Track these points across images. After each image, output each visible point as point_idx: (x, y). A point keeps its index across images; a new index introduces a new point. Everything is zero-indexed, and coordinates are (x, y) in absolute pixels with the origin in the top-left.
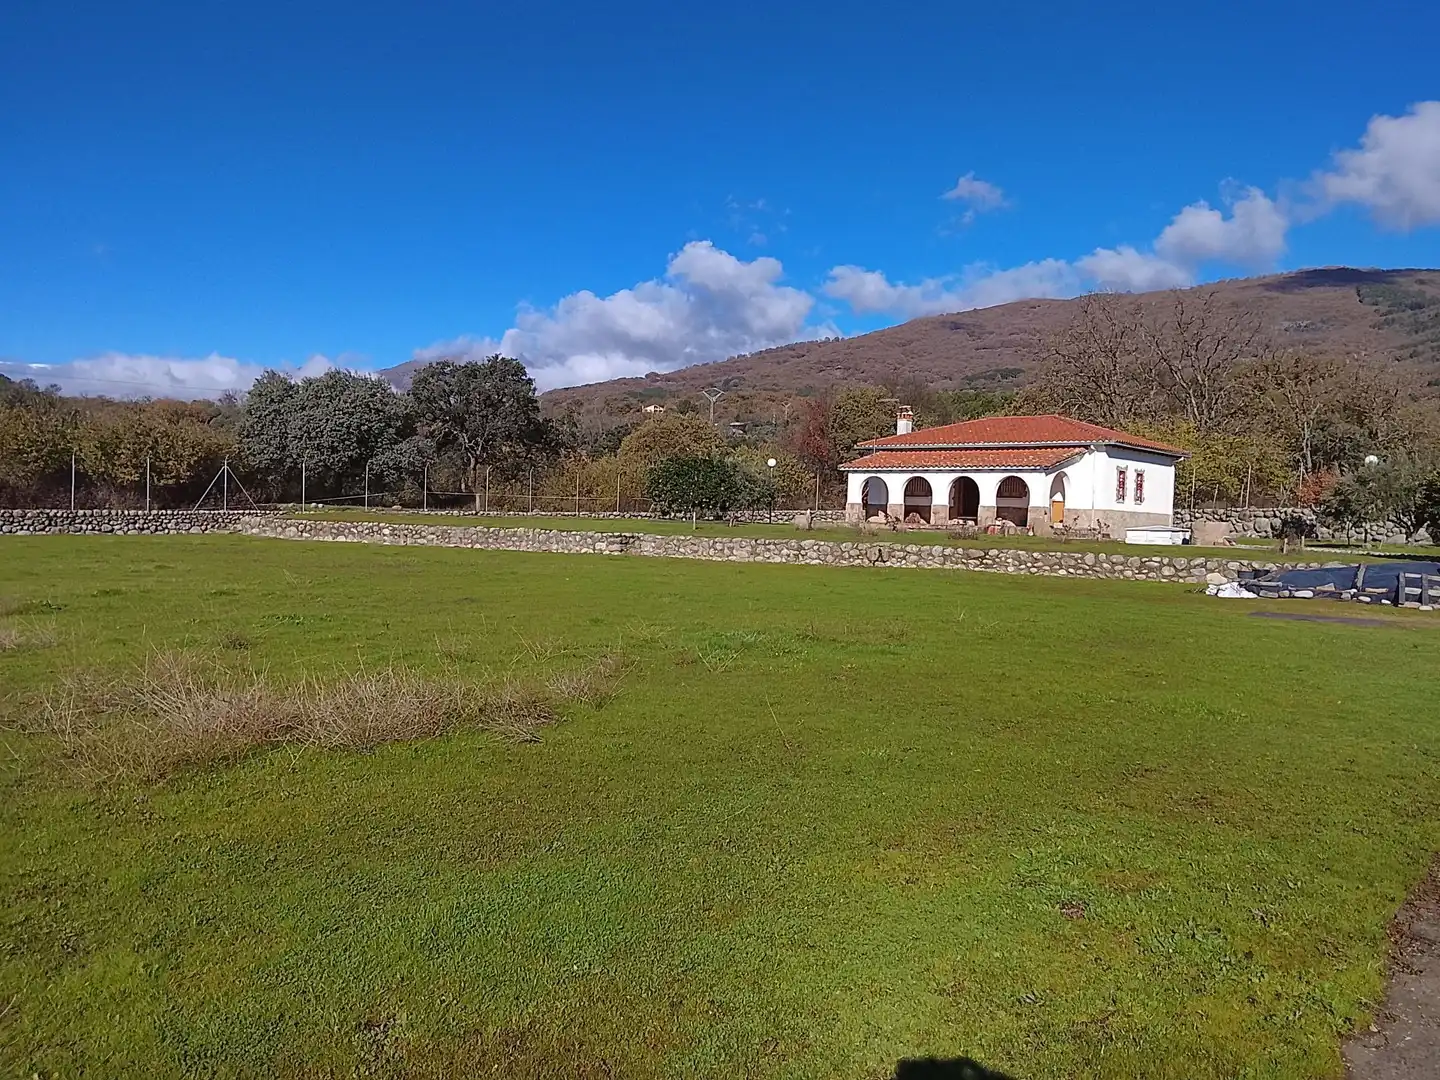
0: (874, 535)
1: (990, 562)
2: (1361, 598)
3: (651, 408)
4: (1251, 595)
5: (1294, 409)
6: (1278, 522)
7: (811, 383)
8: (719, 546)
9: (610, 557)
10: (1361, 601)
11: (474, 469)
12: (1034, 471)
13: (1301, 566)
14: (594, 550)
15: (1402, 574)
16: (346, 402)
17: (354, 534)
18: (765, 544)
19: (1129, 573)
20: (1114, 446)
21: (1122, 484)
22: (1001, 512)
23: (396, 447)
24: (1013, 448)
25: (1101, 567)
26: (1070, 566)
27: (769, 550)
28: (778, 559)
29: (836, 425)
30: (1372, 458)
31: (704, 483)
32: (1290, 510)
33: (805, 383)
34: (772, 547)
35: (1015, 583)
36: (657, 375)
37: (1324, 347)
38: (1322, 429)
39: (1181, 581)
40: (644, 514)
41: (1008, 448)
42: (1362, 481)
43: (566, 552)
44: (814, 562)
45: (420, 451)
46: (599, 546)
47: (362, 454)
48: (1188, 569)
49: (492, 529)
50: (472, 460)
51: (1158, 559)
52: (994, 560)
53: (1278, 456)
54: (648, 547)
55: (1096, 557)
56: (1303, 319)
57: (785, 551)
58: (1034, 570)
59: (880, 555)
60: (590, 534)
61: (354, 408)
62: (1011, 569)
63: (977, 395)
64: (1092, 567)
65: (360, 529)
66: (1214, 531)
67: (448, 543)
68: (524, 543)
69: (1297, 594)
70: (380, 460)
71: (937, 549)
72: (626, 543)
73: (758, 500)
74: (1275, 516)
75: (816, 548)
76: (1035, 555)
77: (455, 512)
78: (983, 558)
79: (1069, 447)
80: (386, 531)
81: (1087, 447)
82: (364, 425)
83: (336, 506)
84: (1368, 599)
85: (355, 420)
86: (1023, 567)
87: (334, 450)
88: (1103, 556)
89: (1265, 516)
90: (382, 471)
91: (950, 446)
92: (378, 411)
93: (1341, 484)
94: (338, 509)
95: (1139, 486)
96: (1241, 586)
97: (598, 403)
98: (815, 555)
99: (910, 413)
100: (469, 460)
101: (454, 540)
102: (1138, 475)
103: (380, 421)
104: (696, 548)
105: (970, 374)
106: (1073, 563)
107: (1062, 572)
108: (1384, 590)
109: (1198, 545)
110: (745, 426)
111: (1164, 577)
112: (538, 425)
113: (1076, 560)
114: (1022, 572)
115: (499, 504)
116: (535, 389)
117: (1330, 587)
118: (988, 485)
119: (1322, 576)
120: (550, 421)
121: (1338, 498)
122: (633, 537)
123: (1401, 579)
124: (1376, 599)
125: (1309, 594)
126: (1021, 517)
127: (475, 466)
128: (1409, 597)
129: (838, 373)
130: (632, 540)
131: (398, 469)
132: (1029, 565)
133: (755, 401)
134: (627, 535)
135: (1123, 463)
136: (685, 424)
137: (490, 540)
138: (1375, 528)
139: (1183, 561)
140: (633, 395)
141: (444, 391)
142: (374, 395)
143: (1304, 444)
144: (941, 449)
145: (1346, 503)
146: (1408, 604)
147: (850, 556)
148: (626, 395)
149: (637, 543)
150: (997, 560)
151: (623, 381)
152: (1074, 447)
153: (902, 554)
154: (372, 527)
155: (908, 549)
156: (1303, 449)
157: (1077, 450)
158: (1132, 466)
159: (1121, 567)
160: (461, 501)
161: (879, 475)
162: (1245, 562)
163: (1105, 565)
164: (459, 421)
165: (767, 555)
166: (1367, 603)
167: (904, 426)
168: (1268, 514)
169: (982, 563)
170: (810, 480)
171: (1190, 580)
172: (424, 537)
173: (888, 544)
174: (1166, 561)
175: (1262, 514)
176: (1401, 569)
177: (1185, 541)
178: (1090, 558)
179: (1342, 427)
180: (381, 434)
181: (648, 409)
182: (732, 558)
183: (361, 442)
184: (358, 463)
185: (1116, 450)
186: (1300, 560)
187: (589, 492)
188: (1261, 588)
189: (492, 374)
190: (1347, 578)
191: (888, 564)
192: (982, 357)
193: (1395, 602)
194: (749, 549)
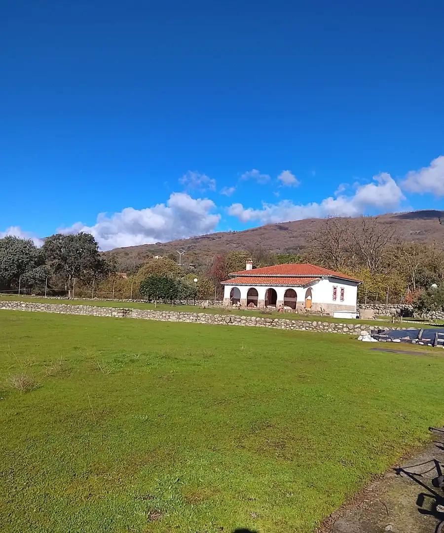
0: (230, 311)
1: (275, 324)
2: (420, 343)
3: (157, 257)
4: (375, 341)
5: (408, 265)
6: (399, 310)
7: (224, 248)
8: (164, 315)
9: (117, 319)
10: (420, 344)
11: (71, 279)
12: (299, 286)
13: (398, 329)
14: (112, 315)
15: (437, 333)
16: (12, 250)
17: (9, 306)
18: (183, 314)
19: (330, 330)
20: (332, 277)
21: (335, 293)
22: (286, 303)
23: (34, 269)
24: (292, 277)
25: (319, 327)
26: (307, 327)
27: (185, 317)
28: (188, 321)
29: (228, 266)
30: (434, 285)
31: (163, 288)
32: (403, 306)
33: (221, 248)
34: (186, 316)
35: (283, 333)
36: (161, 244)
37: (425, 241)
38: (420, 273)
39: (351, 334)
40: (143, 300)
41: (289, 277)
42: (429, 295)
43: (100, 316)
44: (203, 322)
45: (45, 271)
46: (113, 313)
47: (18, 272)
48: (354, 329)
49: (68, 306)
50: (70, 276)
51: (342, 324)
52: (276, 323)
53: (402, 284)
54: (134, 315)
55: (317, 323)
56: (418, 230)
57: (191, 318)
58: (292, 328)
59: (230, 320)
60: (110, 308)
61: (16, 252)
62: (283, 327)
63: (289, 256)
64: (315, 327)
65: (12, 304)
66: (369, 313)
67: (50, 311)
68: (82, 312)
69: (394, 341)
70: (28, 274)
71: (253, 318)
72: (126, 313)
73: (189, 295)
74: (398, 308)
75: (204, 316)
76: (293, 321)
77: (59, 298)
78: (272, 322)
79: (314, 277)
80: (23, 305)
81: (321, 277)
82: (20, 259)
83: (6, 294)
84: (422, 343)
85: (16, 258)
86: (288, 326)
87: (6, 270)
88: (320, 323)
89: (394, 308)
90: (28, 279)
91: (267, 275)
92: (26, 254)
93: (421, 295)
94: (7, 295)
95: (342, 294)
96: (371, 336)
97: (134, 254)
98: (204, 319)
99: (252, 261)
100: (69, 276)
101: (52, 310)
102: (342, 290)
103: (27, 258)
104: (154, 315)
105: (287, 247)
106: (308, 325)
107: (304, 329)
108: (429, 340)
109: (362, 319)
110: (195, 265)
111: (344, 332)
112: (99, 261)
113: (309, 324)
114: (288, 329)
115: (80, 295)
116: (98, 247)
117: (408, 338)
118: (281, 292)
119: (405, 333)
120: (104, 260)
121: (419, 301)
122: (129, 310)
123: (437, 336)
124: (426, 343)
125: (399, 341)
126: (293, 305)
127: (71, 278)
128: (439, 343)
129: (235, 245)
130: (128, 311)
131: (34, 278)
132: (290, 325)
133: (200, 255)
134: (126, 309)
135: (335, 285)
136: (166, 263)
137: (68, 310)
138: (437, 313)
139: (352, 325)
140: (150, 251)
141: (58, 246)
142: (25, 247)
143: (412, 279)
144: (263, 277)
145: (422, 303)
146: (438, 346)
147: (218, 320)
148: (146, 252)
149: (130, 313)
150: (278, 323)
151: (146, 246)
152: (316, 277)
153: (239, 320)
154: (17, 303)
155: (242, 318)
156: (412, 281)
157: (317, 279)
158: (339, 286)
159: (327, 328)
160: (63, 293)
161: (237, 287)
162: (376, 327)
163: (321, 326)
164: (64, 259)
165: (184, 319)
166: (422, 345)
167: (249, 267)
168: (395, 307)
169: (271, 324)
170: (213, 288)
171: (354, 333)
172: (40, 308)
173: (233, 315)
174: (345, 325)
175: (393, 307)
176: (437, 331)
177: (357, 317)
178: (315, 323)
179: (427, 272)
180: (28, 264)
181: (156, 257)
182: (169, 320)
183: (19, 267)
184: (17, 276)
185: (333, 279)
186: (398, 326)
187: (120, 291)
188: (380, 337)
189: (80, 240)
190: (415, 334)
191: (233, 324)
192: (292, 241)
193: (433, 345)
194: (176, 316)
